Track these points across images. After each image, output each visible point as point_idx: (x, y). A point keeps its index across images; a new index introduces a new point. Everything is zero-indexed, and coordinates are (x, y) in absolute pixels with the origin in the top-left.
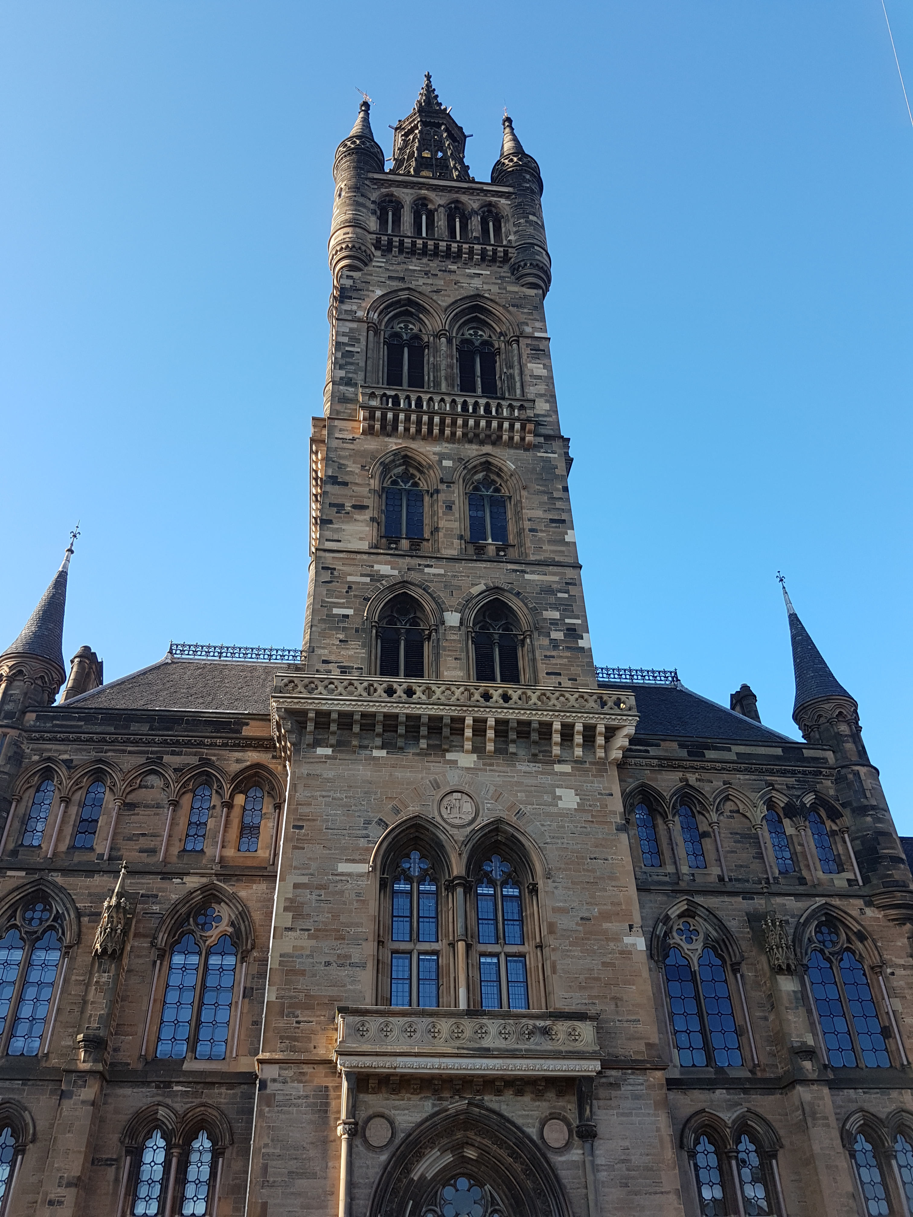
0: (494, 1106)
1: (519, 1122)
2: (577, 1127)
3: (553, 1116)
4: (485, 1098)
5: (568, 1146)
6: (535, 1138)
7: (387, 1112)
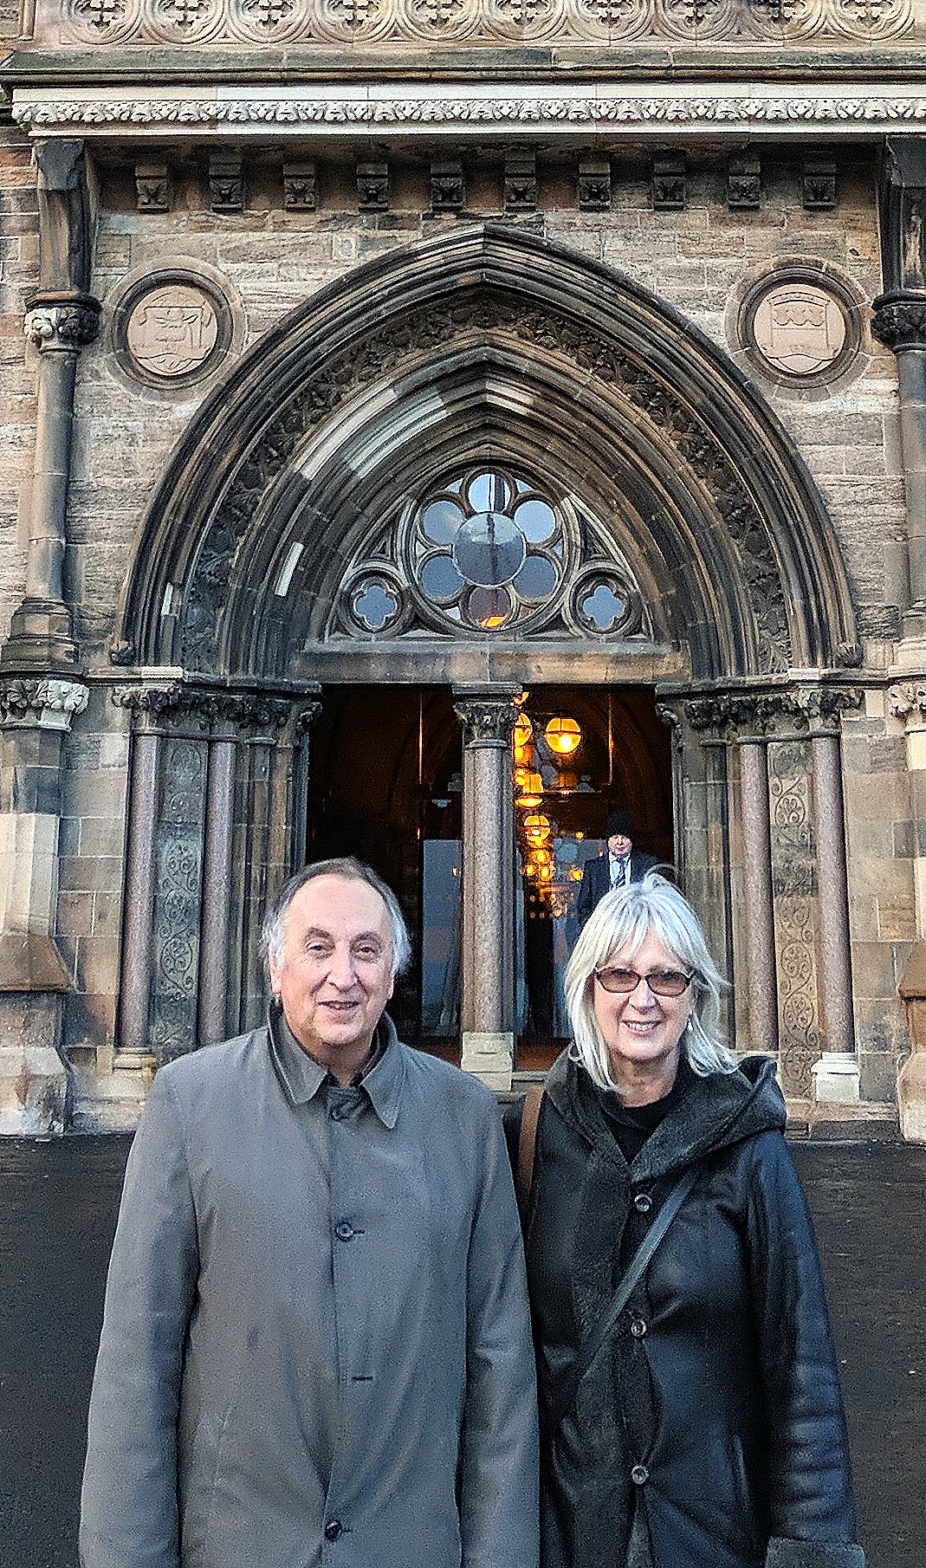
0: (581, 242)
1: (666, 291)
2: (878, 305)
3: (788, 275)
4: (550, 217)
5: (839, 367)
6: (721, 341)
7: (200, 266)
